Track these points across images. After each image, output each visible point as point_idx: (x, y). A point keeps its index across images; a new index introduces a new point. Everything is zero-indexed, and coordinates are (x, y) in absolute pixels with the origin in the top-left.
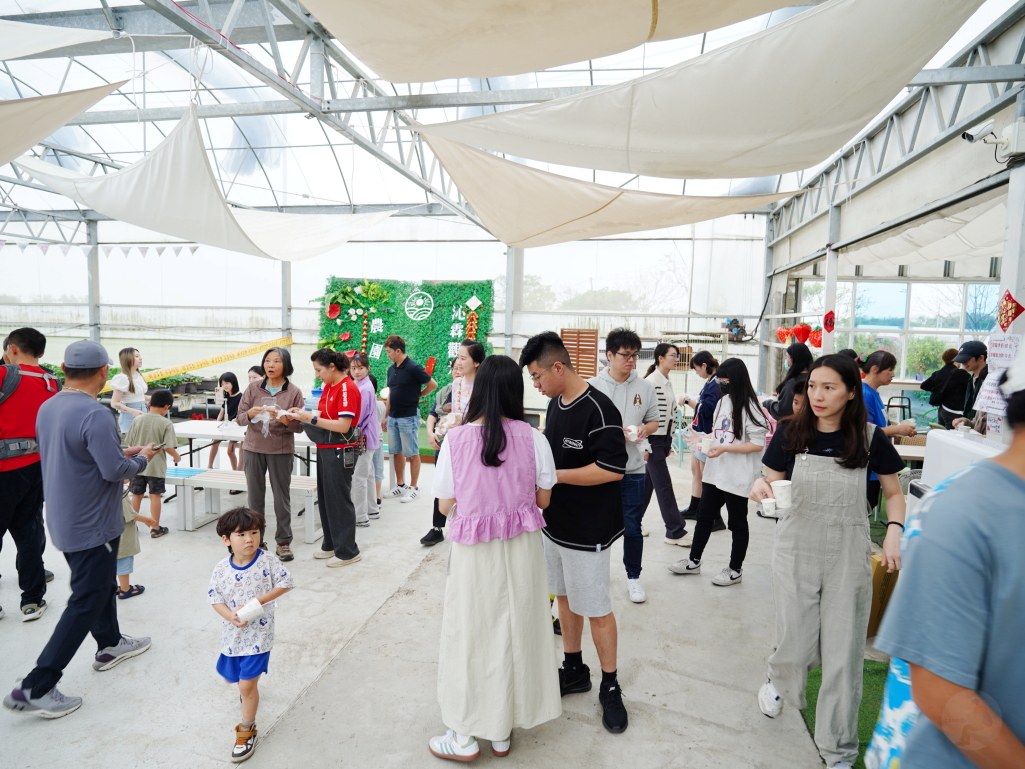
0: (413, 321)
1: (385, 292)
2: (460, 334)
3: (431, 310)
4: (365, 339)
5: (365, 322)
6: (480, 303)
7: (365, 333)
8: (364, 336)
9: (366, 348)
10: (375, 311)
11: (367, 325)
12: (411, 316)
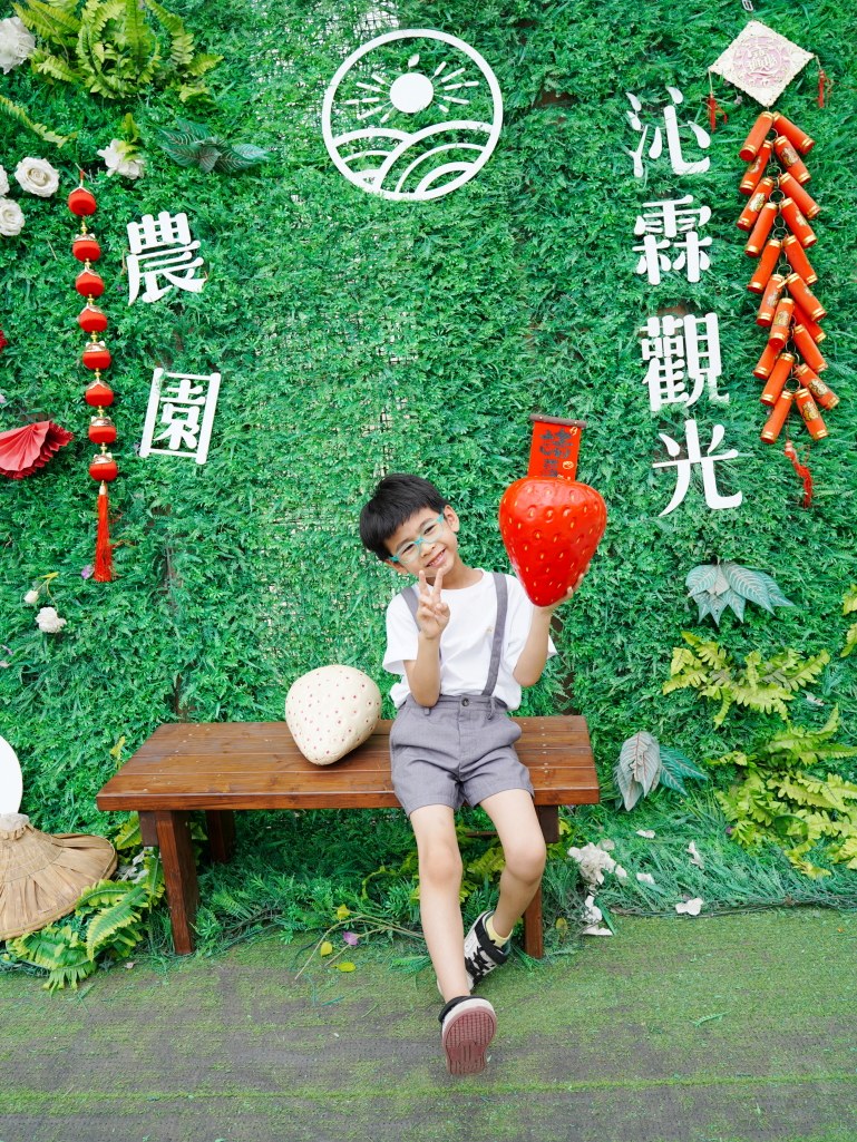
0: (389, 212)
1: (184, 44)
2: (696, 263)
3: (495, 130)
4: (96, 347)
5: (83, 238)
6: (799, 58)
7: (91, 309)
8: (90, 327)
9: (110, 403)
10: (132, 169)
11: (96, 257)
12: (369, 181)
